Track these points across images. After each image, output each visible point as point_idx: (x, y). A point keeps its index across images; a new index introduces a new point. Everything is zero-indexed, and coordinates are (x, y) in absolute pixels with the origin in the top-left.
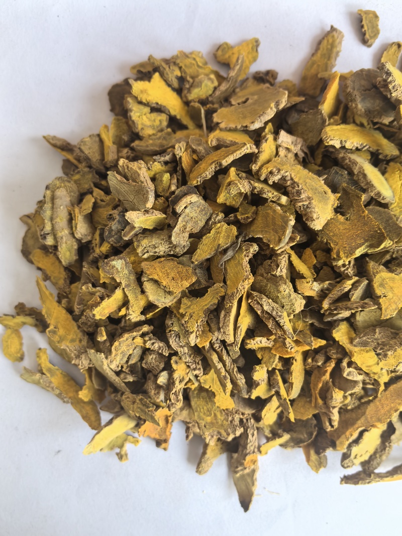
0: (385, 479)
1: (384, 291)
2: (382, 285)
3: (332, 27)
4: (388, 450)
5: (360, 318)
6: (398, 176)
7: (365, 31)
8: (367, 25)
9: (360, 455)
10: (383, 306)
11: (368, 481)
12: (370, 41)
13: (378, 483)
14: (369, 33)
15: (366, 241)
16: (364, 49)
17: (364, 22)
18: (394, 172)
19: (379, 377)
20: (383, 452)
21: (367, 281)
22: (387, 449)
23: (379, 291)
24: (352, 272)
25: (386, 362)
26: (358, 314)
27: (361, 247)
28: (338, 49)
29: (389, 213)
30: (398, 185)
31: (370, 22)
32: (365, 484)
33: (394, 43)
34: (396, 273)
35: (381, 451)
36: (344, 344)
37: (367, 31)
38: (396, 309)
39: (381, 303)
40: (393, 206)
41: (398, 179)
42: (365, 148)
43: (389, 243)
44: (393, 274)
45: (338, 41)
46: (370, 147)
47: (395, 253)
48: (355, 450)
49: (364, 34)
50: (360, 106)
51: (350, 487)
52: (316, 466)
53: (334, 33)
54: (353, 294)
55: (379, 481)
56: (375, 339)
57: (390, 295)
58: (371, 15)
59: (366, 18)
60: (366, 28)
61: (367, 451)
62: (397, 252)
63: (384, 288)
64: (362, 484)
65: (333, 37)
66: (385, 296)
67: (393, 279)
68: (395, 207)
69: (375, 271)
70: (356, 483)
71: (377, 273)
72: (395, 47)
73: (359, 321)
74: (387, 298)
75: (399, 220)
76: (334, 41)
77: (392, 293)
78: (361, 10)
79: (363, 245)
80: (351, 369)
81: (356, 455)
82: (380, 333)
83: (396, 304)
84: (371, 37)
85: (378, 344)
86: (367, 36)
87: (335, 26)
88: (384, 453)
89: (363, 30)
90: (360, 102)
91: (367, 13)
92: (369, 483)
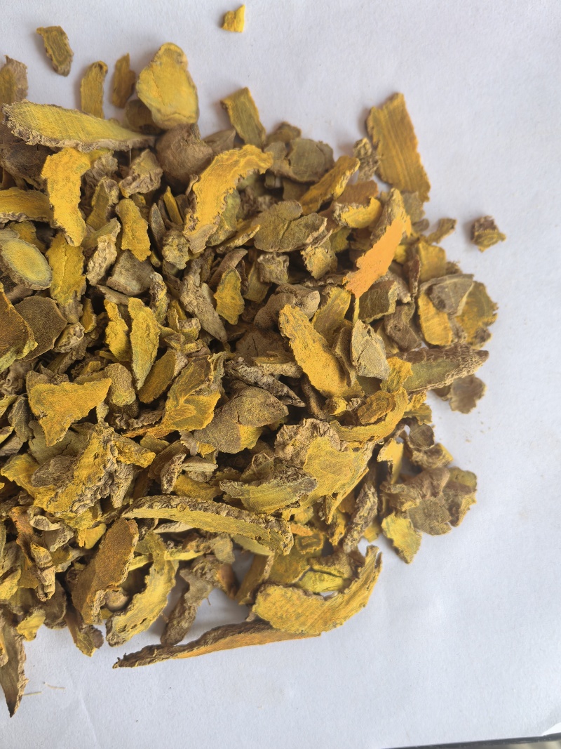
0: (180, 655)
1: (42, 409)
2: (39, 402)
3: (7, 58)
4: (189, 613)
5: (34, 446)
6: (64, 250)
7: (51, 55)
8: (52, 48)
9: (133, 625)
10: (45, 428)
11: (149, 660)
12: (59, 68)
13: (165, 661)
14: (56, 57)
15: (11, 345)
16: (59, 79)
17: (46, 44)
18: (58, 247)
19: (77, 523)
20: (182, 617)
21: (24, 399)
22: (187, 612)
23: (36, 410)
24: (10, 389)
25: (56, 503)
26: (30, 443)
27: (5, 354)
28: (20, 86)
29: (50, 302)
30: (61, 263)
31: (54, 42)
32: (144, 664)
33: (93, 64)
34: (55, 382)
35: (180, 616)
36: (22, 483)
37: (53, 56)
38: (61, 431)
39: (42, 426)
40: (56, 292)
41: (63, 254)
42: (22, 219)
43: (33, 345)
44: (52, 385)
45: (16, 76)
46: (27, 217)
47: (74, 353)
48: (119, 621)
49: (52, 60)
50: (8, 164)
51: (126, 670)
52: (86, 648)
53: (10, 67)
54: (11, 418)
55: (167, 658)
56: (50, 474)
57: (50, 413)
58: (54, 33)
59: (48, 38)
60: (50, 52)
61: (144, 620)
62: (78, 353)
63: (43, 405)
64: (140, 665)
65: (8, 71)
66: (45, 416)
67: (53, 391)
68: (59, 293)
69: (30, 384)
70: (132, 665)
71: (32, 386)
72: (95, 70)
73: (35, 452)
74: (48, 417)
75: (67, 309)
76: (11, 78)
77: (53, 410)
78: (40, 29)
79: (8, 350)
80: (39, 517)
81: (125, 626)
82: (54, 466)
83: (61, 424)
84: (61, 63)
85: (54, 479)
86: (55, 61)
87: (10, 57)
88: (184, 618)
89: (48, 55)
90: (9, 159)
91: (49, 30)
92: (149, 662)
